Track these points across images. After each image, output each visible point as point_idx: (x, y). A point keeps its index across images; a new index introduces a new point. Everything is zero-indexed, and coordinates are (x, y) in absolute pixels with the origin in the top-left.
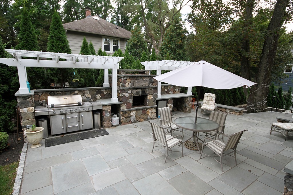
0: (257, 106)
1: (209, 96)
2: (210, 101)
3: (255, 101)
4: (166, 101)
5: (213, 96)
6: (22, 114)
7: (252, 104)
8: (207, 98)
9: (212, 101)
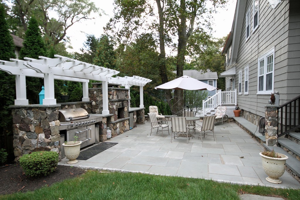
0: (179, 114)
1: (153, 108)
2: (155, 112)
3: (177, 110)
4: (133, 113)
5: (156, 108)
6: (52, 128)
7: (176, 113)
8: (152, 110)
9: (156, 112)
